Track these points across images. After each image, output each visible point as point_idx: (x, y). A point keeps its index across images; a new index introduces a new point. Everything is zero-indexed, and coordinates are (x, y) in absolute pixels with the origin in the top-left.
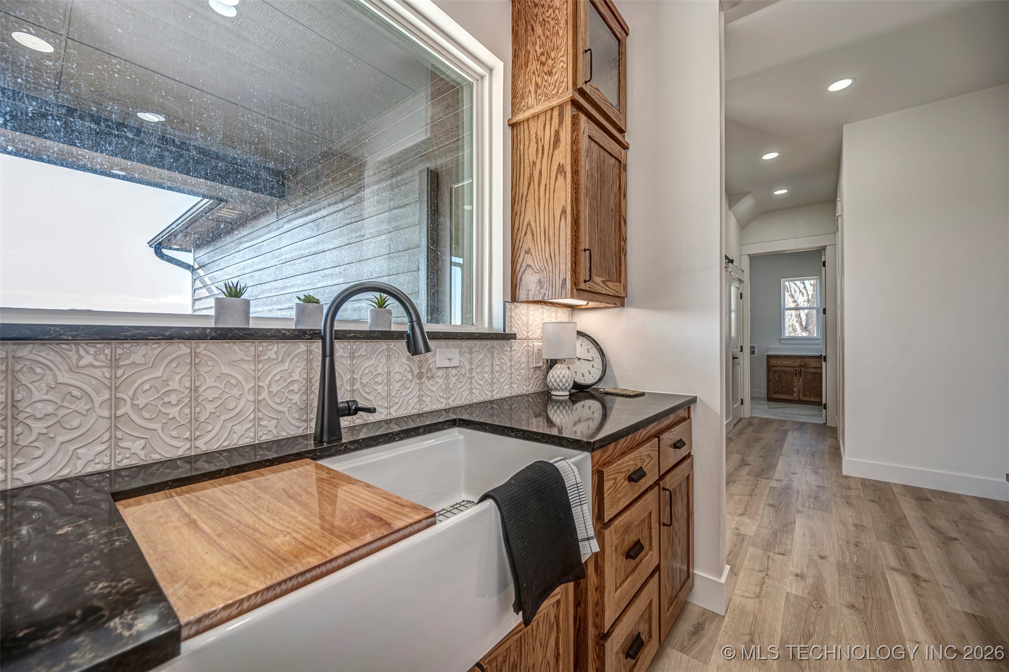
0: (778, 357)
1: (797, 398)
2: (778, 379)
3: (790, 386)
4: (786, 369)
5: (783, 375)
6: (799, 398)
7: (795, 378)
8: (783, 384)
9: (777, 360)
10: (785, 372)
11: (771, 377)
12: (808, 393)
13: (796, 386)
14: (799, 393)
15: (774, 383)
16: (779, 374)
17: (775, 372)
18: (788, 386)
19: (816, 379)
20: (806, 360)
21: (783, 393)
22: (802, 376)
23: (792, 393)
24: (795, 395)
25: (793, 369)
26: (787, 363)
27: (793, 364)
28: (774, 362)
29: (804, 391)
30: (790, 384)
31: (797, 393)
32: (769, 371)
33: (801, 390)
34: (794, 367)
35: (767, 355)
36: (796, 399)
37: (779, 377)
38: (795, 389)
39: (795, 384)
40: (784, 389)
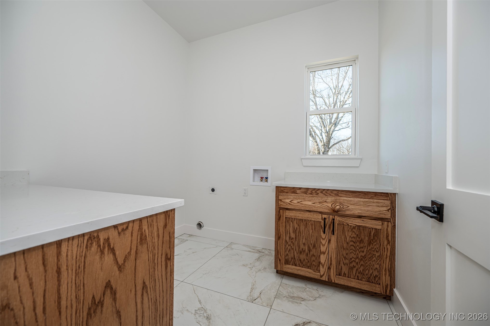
0: (294, 190)
1: (325, 278)
2: (293, 236)
3: (313, 251)
4: (306, 216)
5: (302, 228)
6: (329, 276)
7: (323, 236)
8: (302, 246)
9: (292, 196)
10: (306, 222)
11: (282, 230)
12: (345, 269)
13: (324, 253)
14: (329, 268)
15: (286, 241)
16: (296, 226)
17: (288, 219)
18: (309, 250)
19: (361, 241)
20: (343, 198)
21: (302, 264)
22: (336, 233)
23: (317, 266)
24: (322, 270)
25: (319, 218)
26: (308, 203)
27: (318, 207)
28: (287, 200)
29: (338, 263)
30: (314, 246)
31: (326, 267)
32: (278, 217)
33: (334, 262)
34: (321, 213)
35: (277, 187)
36: (323, 278)
37: (295, 231)
38: (323, 258)
39: (323, 249)
40: (303, 257)
